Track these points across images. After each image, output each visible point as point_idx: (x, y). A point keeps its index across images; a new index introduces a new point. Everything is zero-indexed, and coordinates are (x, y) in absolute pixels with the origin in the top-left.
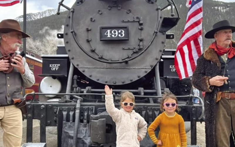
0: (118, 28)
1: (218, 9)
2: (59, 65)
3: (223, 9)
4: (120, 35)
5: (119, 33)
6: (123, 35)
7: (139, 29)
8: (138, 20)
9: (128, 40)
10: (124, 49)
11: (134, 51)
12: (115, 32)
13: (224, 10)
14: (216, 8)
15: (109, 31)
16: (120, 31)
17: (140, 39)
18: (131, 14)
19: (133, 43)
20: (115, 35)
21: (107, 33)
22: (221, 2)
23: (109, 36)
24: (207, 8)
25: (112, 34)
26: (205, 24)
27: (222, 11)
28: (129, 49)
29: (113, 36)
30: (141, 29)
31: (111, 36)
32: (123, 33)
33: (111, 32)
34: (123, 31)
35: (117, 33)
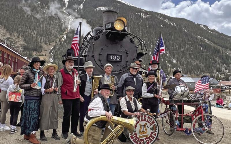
0: (117, 55)
1: (140, 15)
2: (81, 72)
3: (144, 15)
4: (117, 59)
5: (117, 58)
6: (119, 59)
7: (126, 56)
8: (126, 51)
9: (121, 61)
10: (118, 66)
11: (124, 67)
12: (115, 57)
13: (145, 17)
14: (139, 14)
15: (112, 56)
16: (117, 57)
17: (127, 61)
18: (122, 48)
19: (123, 63)
20: (115, 58)
21: (111, 57)
22: (143, 10)
23: (112, 59)
24: (132, 13)
25: (113, 58)
26: (130, 25)
27: (143, 17)
28: (121, 66)
29: (114, 59)
30: (127, 56)
31: (113, 59)
32: (119, 58)
33: (113, 57)
34: (119, 57)
35: (116, 58)
